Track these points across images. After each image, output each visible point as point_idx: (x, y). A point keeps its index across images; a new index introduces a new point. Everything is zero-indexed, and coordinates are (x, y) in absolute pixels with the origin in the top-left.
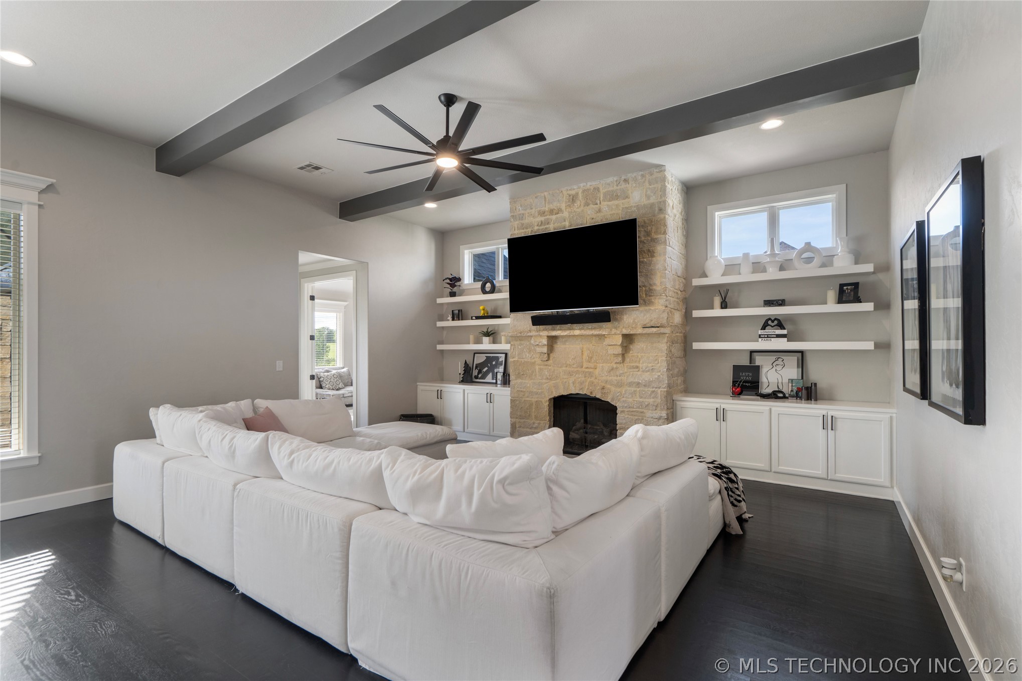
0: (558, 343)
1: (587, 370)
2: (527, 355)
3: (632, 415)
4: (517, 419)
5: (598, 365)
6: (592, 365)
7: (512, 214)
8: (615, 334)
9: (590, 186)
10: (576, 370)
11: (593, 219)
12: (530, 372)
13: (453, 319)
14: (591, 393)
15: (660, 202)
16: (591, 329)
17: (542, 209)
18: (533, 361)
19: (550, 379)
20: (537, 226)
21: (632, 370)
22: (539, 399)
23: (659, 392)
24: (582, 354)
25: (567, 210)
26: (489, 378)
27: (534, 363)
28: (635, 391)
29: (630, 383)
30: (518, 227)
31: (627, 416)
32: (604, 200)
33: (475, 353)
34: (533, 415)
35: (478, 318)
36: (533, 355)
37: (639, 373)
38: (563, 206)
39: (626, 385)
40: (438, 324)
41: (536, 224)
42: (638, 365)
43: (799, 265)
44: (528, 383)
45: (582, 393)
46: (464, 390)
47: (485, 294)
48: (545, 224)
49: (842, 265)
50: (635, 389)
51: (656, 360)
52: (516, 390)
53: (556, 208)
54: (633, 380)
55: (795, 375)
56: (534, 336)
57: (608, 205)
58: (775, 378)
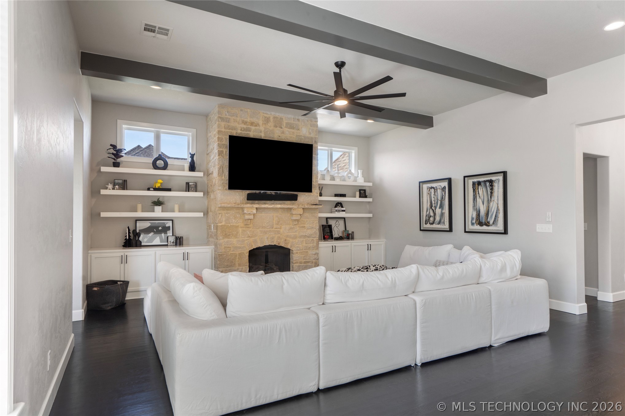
0: (259, 213)
1: (276, 230)
2: (233, 221)
3: (302, 254)
4: (224, 268)
5: (282, 226)
6: (278, 226)
7: (220, 116)
8: (300, 208)
9: (278, 115)
10: (269, 230)
11: (279, 136)
12: (235, 233)
13: (113, 189)
14: (279, 244)
15: (316, 138)
17: (245, 119)
18: (237, 225)
19: (251, 237)
20: (241, 130)
21: (302, 228)
22: (242, 252)
23: (315, 240)
24: (273, 220)
25: (263, 126)
26: (157, 241)
27: (237, 227)
28: (303, 240)
29: (301, 236)
30: (224, 127)
31: (299, 255)
32: (286, 127)
33: (136, 221)
34: (237, 263)
36: (238, 221)
37: (305, 230)
38: (261, 122)
39: (298, 237)
40: (103, 192)
41: (240, 129)
42: (305, 225)
43: (347, 179)
44: (234, 241)
45: (273, 244)
46: (155, 252)
47: (155, 169)
48: (247, 131)
49: (361, 182)
50: (303, 239)
51: (314, 223)
52: (223, 247)
53: (255, 122)
54: (302, 234)
55: (343, 229)
56: (247, 208)
57: (288, 131)
58: (337, 231)
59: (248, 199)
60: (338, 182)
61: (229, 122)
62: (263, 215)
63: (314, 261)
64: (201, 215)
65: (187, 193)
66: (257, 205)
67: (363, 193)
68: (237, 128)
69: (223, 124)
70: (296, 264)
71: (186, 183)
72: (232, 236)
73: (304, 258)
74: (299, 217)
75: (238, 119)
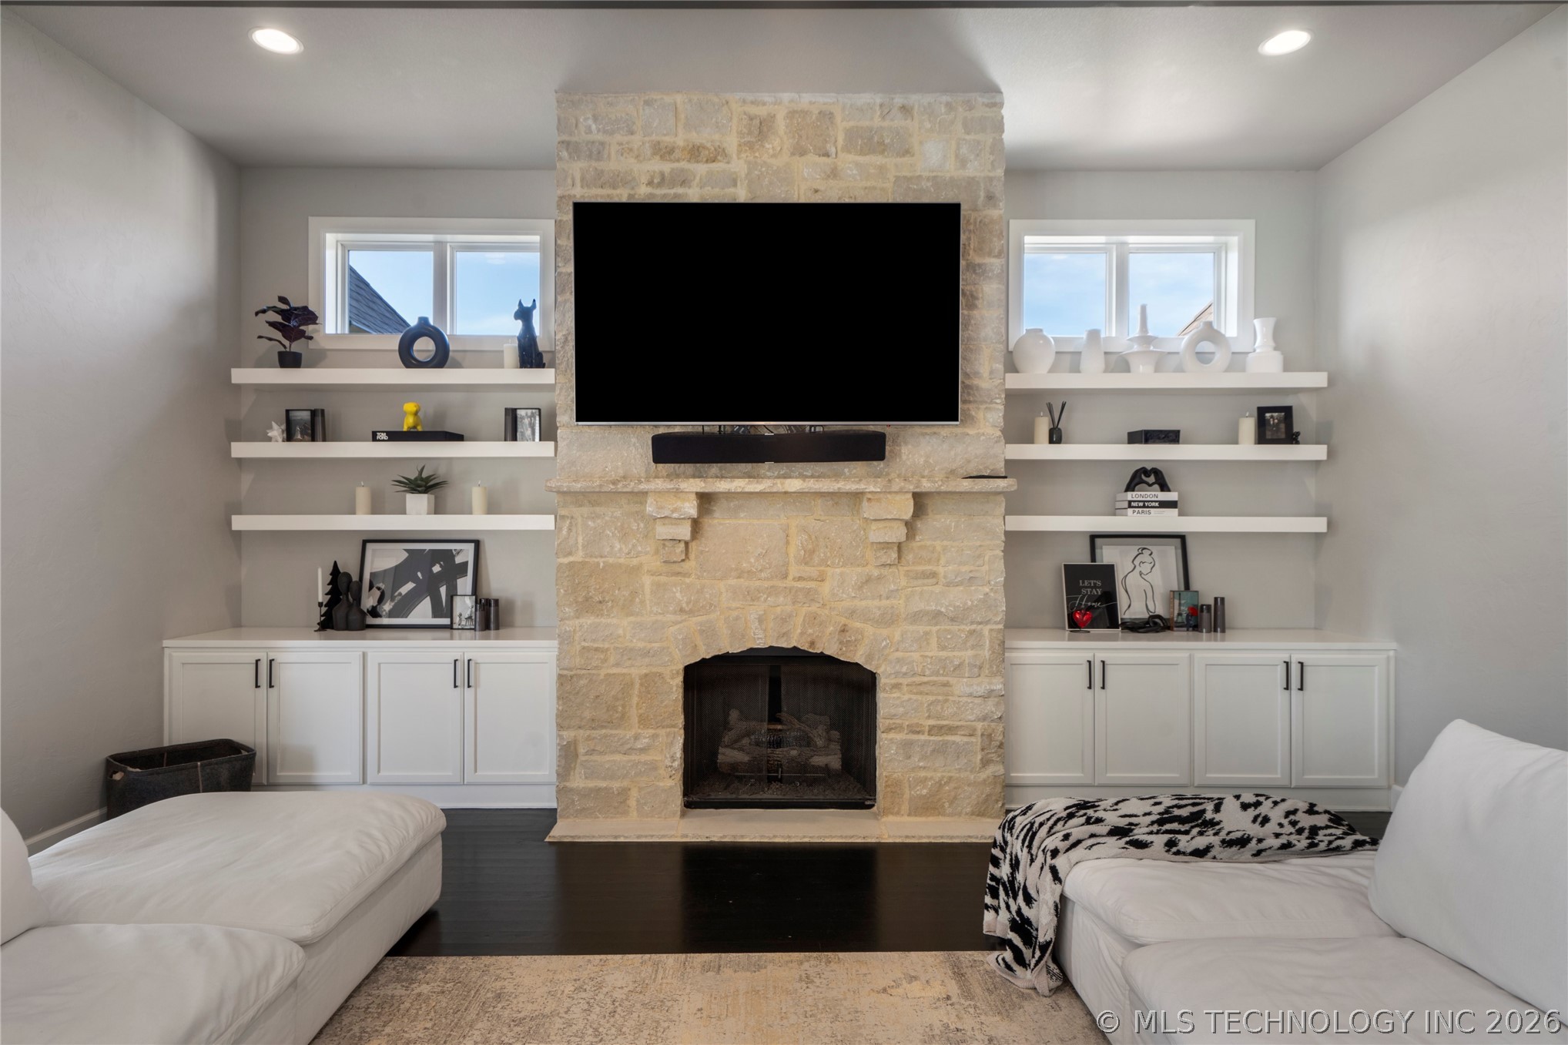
0: (717, 514)
1: (799, 585)
2: (618, 546)
3: (921, 693)
4: (581, 731)
5: (830, 571)
6: (812, 571)
7: (565, 137)
8: (901, 492)
9: (811, 103)
10: (767, 584)
11: (816, 191)
12: (626, 593)
13: (289, 437)
14: (813, 643)
15: (991, 179)
16: (812, 477)
17: (667, 139)
18: (635, 562)
19: (691, 612)
20: (650, 183)
21: (920, 582)
22: (654, 670)
23: (986, 633)
24: (788, 543)
25: (743, 155)
26: (422, 612)
27: (635, 571)
28: (926, 633)
29: (915, 614)
30: (583, 179)
31: (906, 697)
32: (847, 149)
33: (365, 542)
34: (634, 714)
35: (395, 436)
36: (634, 546)
37: (937, 589)
38: (731, 143)
39: (904, 619)
40: (238, 450)
41: (644, 179)
42: (935, 569)
43: (1191, 363)
44: (620, 626)
45: (784, 645)
46: (364, 655)
47: (411, 367)
48: (672, 185)
49: (1265, 370)
50: (928, 628)
51: (979, 556)
52: (578, 648)
53: (709, 145)
54: (922, 606)
55: (1175, 583)
56: (659, 493)
57: (857, 164)
58: (1143, 590)
59: (657, 459)
60: (1142, 377)
61: (599, 157)
62: (741, 522)
63: (979, 726)
64: (549, 522)
65: (510, 444)
66: (698, 480)
67: (1278, 424)
68: (634, 179)
69: (576, 167)
70: (891, 735)
71: (506, 409)
72: (612, 607)
73: (929, 710)
74: (899, 533)
75: (636, 140)
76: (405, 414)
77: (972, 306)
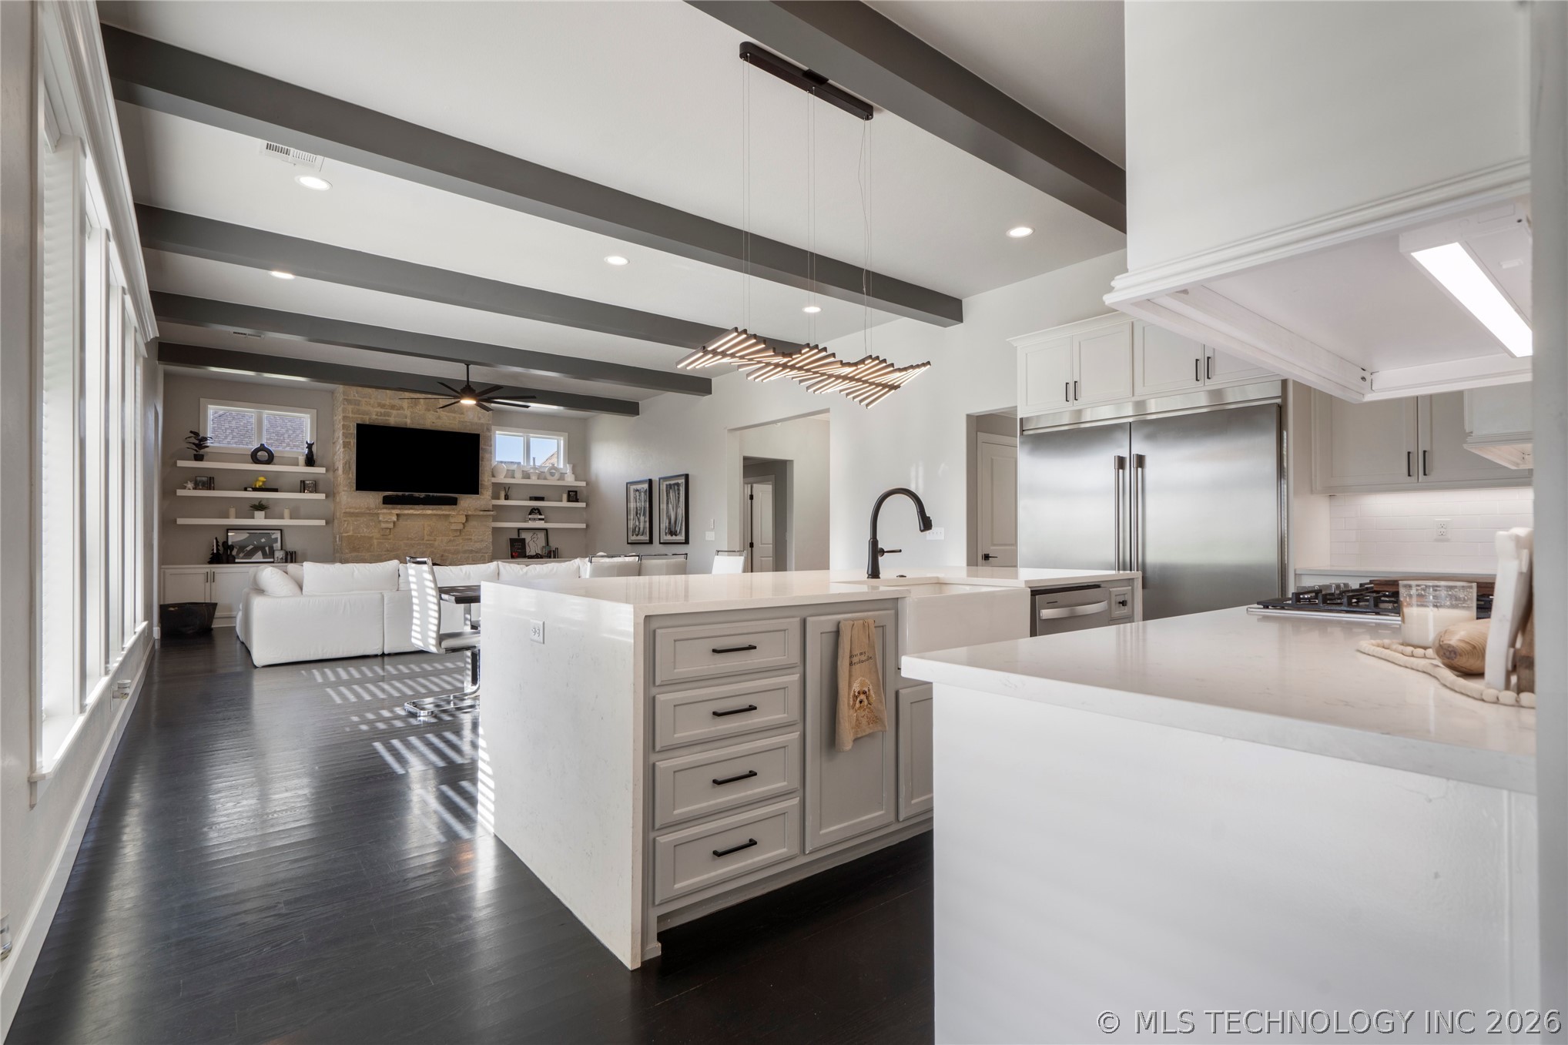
0: (402, 520)
2: (365, 530)
5: (438, 538)
6: (432, 538)
7: (346, 398)
8: (462, 514)
10: (417, 542)
11: (434, 423)
12: (368, 545)
13: (195, 488)
15: (489, 424)
16: (431, 509)
17: (383, 402)
18: (371, 535)
19: (391, 551)
20: (377, 415)
21: (467, 541)
23: (486, 555)
24: (424, 529)
25: (410, 410)
26: (258, 557)
27: (372, 538)
28: (468, 556)
29: (465, 551)
30: (352, 412)
33: (228, 530)
35: (255, 489)
36: (371, 530)
37: (472, 543)
38: (406, 405)
39: (461, 552)
40: (180, 492)
41: (374, 413)
42: (471, 537)
43: (549, 477)
44: (366, 555)
47: (256, 463)
48: (385, 416)
49: (570, 480)
51: (484, 534)
53: (398, 405)
54: (467, 548)
55: (543, 544)
56: (384, 513)
57: (446, 416)
58: (534, 545)
59: (384, 503)
60: (534, 481)
61: (359, 405)
62: (410, 523)
64: (322, 523)
65: (302, 494)
66: (398, 510)
67: (573, 495)
68: (371, 413)
69: (350, 407)
71: (301, 481)
72: (363, 549)
74: (460, 527)
75: (372, 401)
76: (257, 480)
77: (482, 461)
